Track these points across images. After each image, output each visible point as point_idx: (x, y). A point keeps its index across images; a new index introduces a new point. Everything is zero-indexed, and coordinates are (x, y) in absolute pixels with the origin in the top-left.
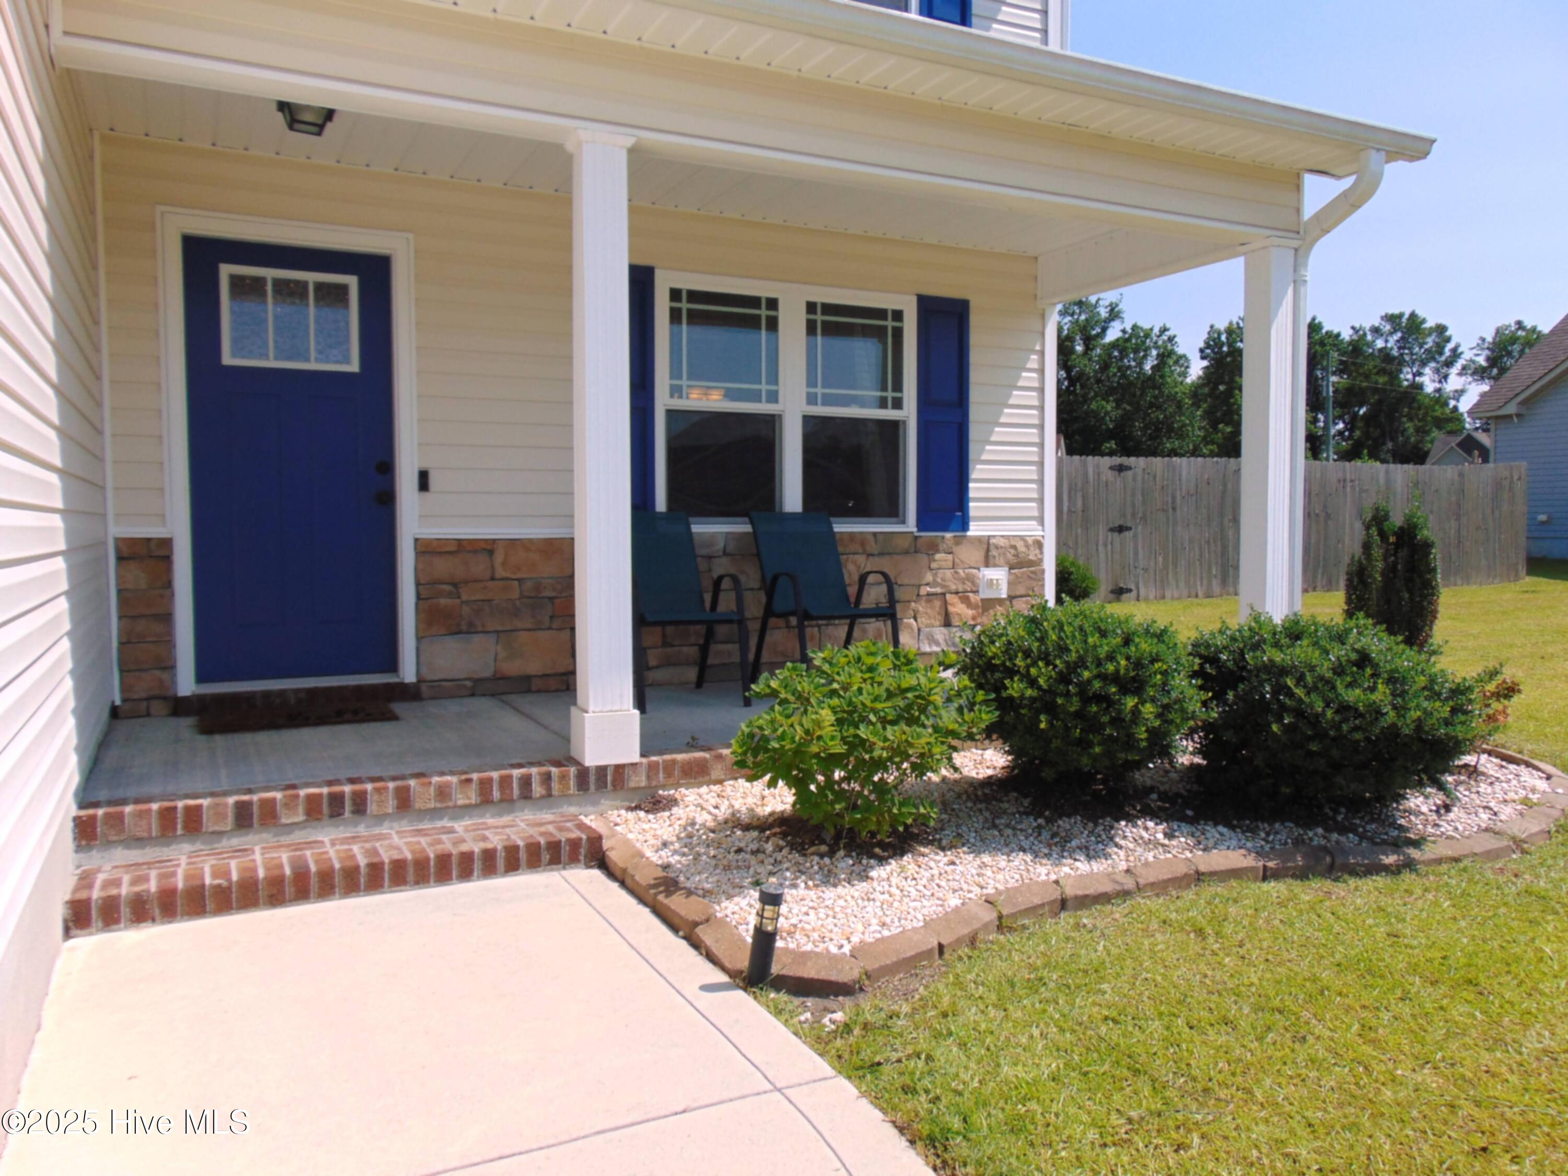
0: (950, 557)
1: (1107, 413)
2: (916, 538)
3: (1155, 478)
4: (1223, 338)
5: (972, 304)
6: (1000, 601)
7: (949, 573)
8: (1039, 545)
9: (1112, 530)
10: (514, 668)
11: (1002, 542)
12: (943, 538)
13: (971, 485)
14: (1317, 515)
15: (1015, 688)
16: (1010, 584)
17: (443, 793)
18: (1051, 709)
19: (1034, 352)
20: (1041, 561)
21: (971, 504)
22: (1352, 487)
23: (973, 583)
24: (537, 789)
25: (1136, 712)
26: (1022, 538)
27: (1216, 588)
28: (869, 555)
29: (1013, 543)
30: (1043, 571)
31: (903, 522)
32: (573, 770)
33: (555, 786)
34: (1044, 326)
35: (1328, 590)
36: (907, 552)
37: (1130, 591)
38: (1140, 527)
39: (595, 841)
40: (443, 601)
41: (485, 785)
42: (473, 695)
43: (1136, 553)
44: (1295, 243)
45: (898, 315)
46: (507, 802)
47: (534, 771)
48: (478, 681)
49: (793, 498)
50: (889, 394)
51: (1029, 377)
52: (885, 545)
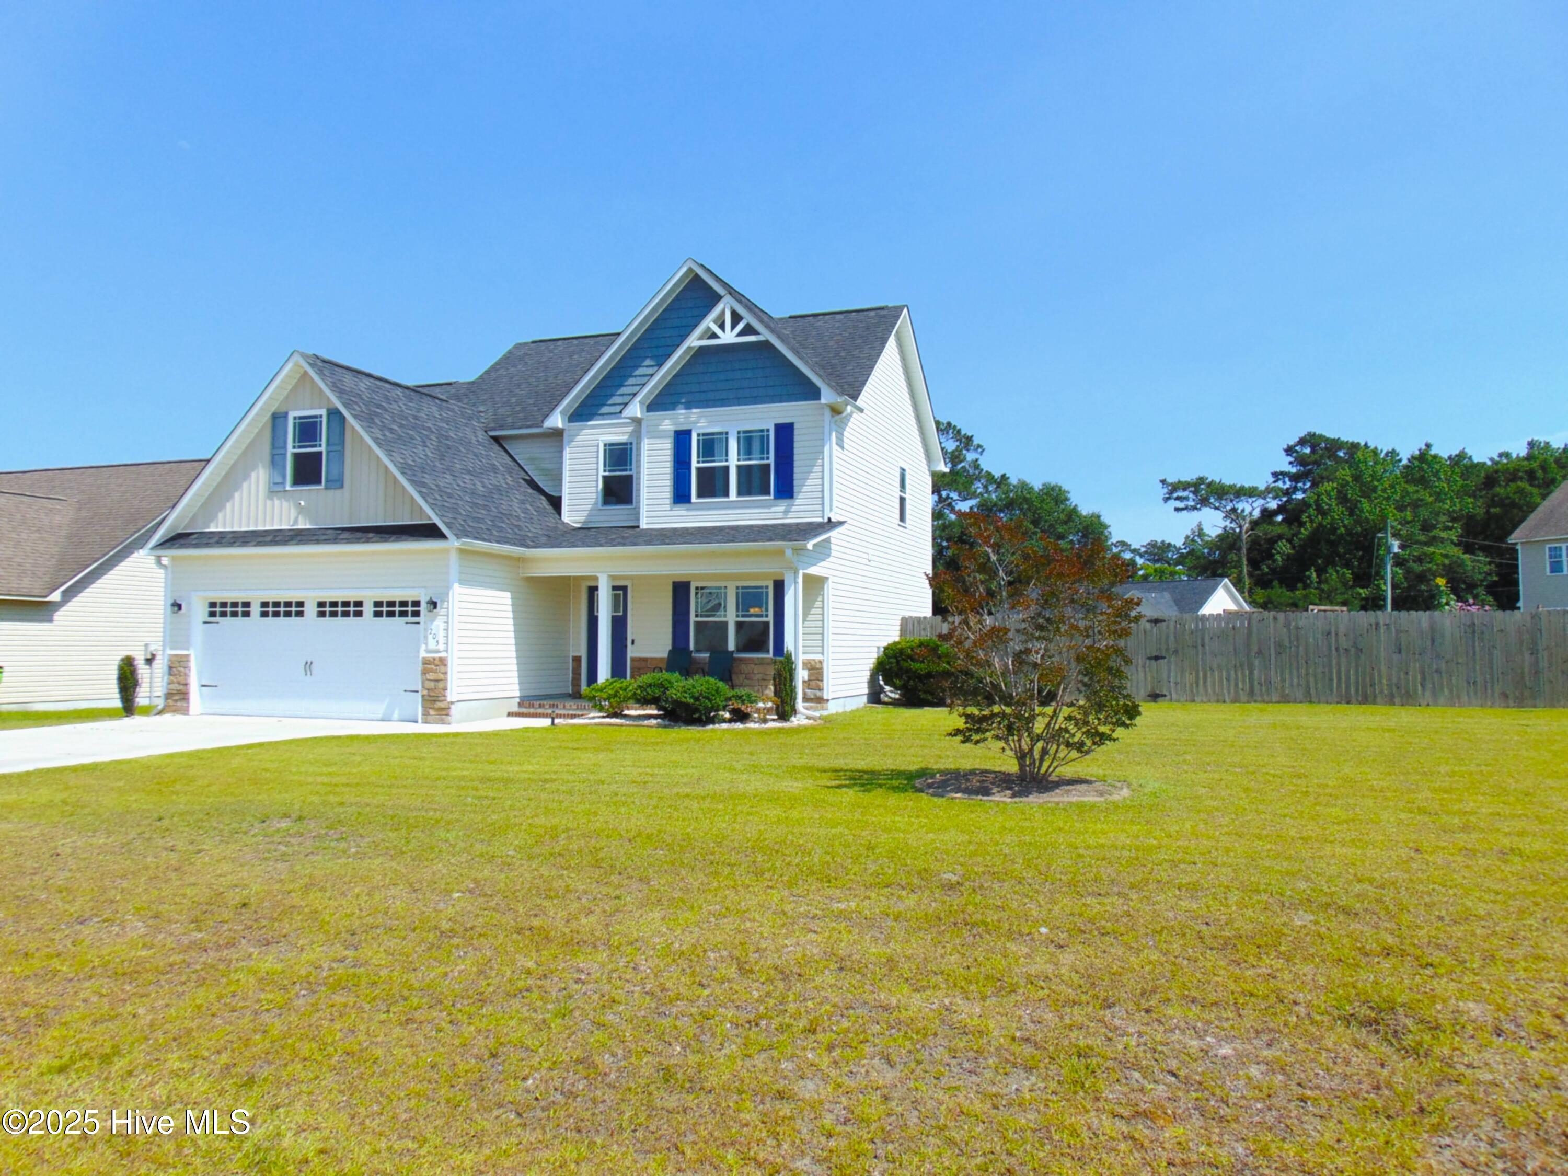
2: (772, 659)
3: (1185, 626)
8: (821, 662)
9: (1150, 658)
16: (809, 676)
20: (822, 668)
26: (814, 660)
28: (755, 664)
29: (810, 662)
30: (822, 672)
31: (769, 654)
36: (769, 664)
37: (1164, 696)
38: (1173, 657)
43: (1169, 673)
45: (767, 587)
49: (731, 646)
50: (764, 613)
51: (818, 604)
52: (761, 662)
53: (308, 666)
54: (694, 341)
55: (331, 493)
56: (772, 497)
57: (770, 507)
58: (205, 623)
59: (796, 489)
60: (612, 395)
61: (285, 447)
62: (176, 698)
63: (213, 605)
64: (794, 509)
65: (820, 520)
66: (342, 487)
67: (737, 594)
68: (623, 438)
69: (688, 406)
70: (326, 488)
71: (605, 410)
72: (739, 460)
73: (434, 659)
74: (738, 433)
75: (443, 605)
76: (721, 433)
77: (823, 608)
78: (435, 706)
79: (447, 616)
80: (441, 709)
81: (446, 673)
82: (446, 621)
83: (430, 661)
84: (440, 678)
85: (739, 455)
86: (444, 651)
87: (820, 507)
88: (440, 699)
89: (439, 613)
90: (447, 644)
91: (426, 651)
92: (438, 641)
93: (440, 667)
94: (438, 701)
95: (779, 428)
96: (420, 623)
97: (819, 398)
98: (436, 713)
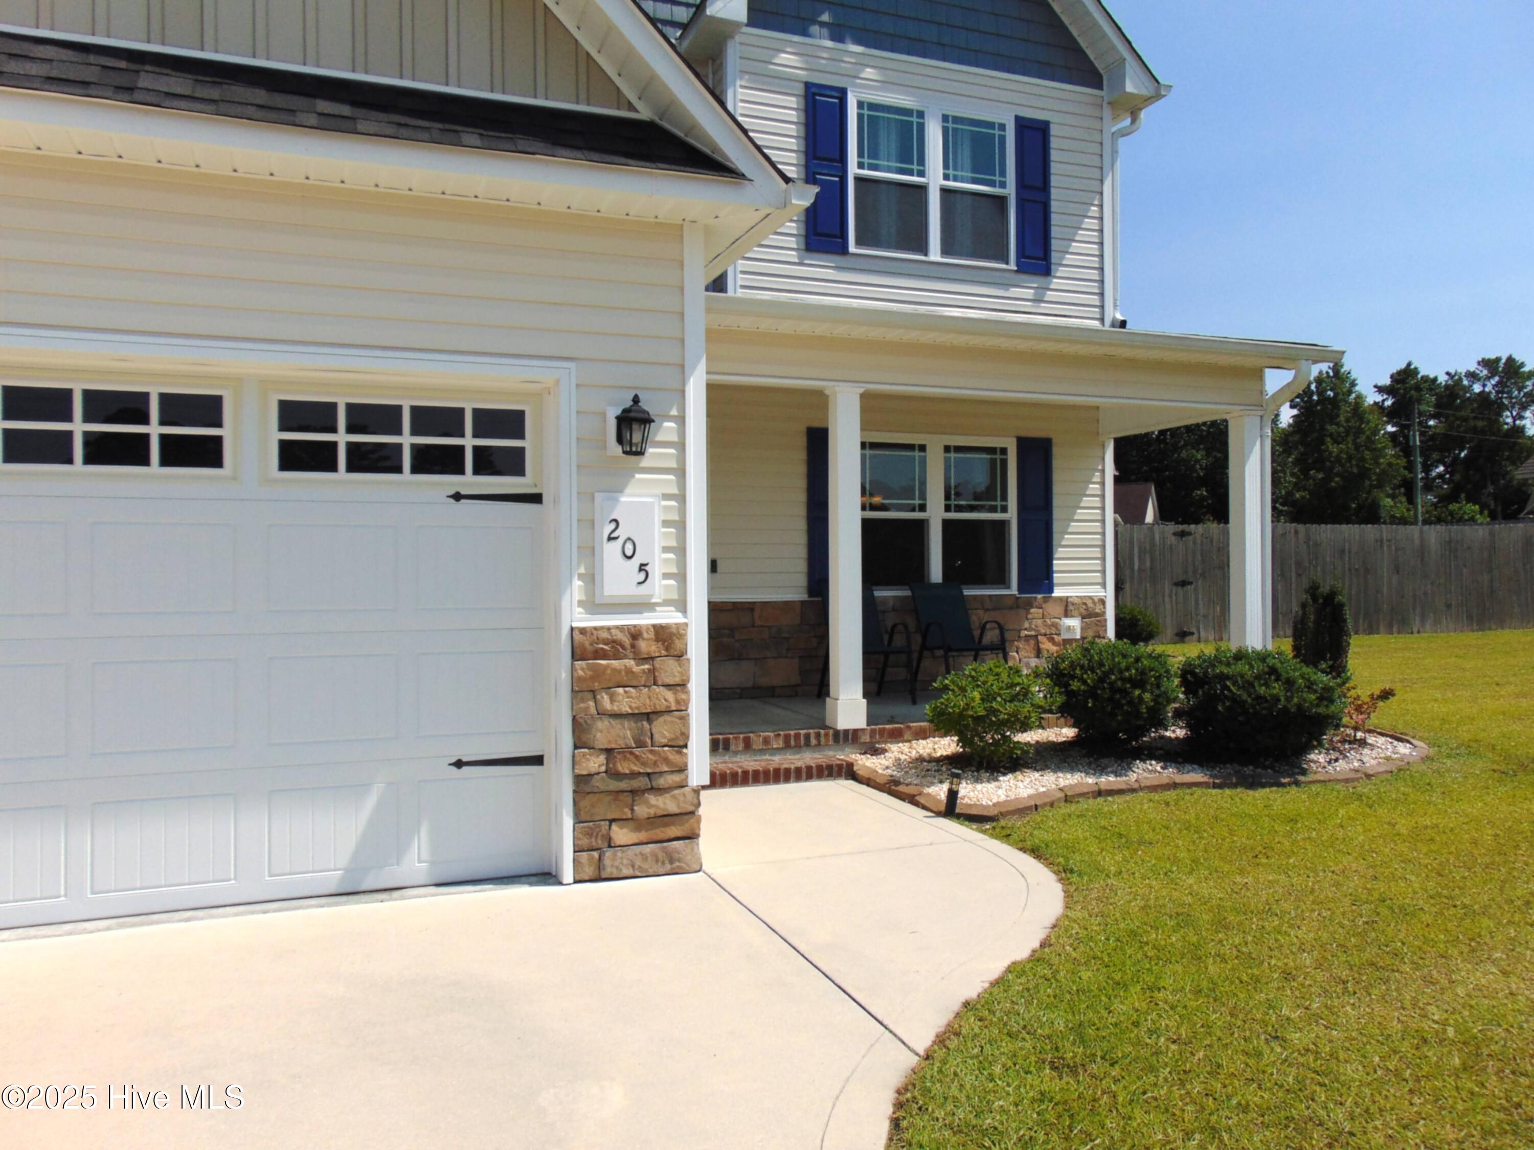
0: (1041, 611)
1: (1197, 461)
2: (1017, 598)
3: (1212, 541)
4: (1313, 387)
5: (1054, 441)
6: (1076, 640)
7: (1040, 622)
8: (1103, 602)
9: (1176, 584)
10: (765, 681)
11: (1077, 601)
12: (1036, 598)
13: (1055, 562)
14: (1357, 570)
15: (1075, 685)
16: (1082, 629)
17: (766, 741)
18: (1095, 696)
19: (1098, 470)
20: (1104, 613)
21: (1055, 575)
23: (1057, 628)
24: (813, 741)
25: (1140, 697)
26: (1091, 598)
28: (987, 610)
29: (1084, 601)
30: (1106, 620)
31: (1009, 587)
32: (831, 732)
33: (823, 740)
34: (1104, 454)
35: (1370, 634)
36: (1011, 608)
37: (1192, 634)
38: (1200, 582)
39: (850, 765)
40: (725, 640)
41: (787, 738)
42: (741, 698)
43: (1197, 603)
44: (1260, 413)
45: (1004, 451)
46: (798, 747)
47: (811, 731)
48: (743, 689)
49: (936, 573)
50: (999, 503)
51: (1094, 488)
52: (997, 603)
56: (1012, 266)
57: (1007, 285)
59: (1054, 257)
64: (1051, 296)
65: (1096, 324)
67: (947, 461)
69: (838, 32)
72: (946, 177)
73: (635, 634)
74: (945, 118)
75: (666, 430)
76: (908, 112)
77: (1103, 496)
78: (641, 811)
79: (681, 473)
80: (667, 818)
81: (681, 686)
82: (675, 491)
83: (614, 642)
84: (661, 705)
85: (946, 166)
86: (667, 603)
87: (1095, 300)
88: (662, 782)
89: (645, 462)
90: (681, 577)
91: (592, 605)
92: (642, 567)
93: (658, 663)
94: (653, 790)
95: (1024, 126)
96: (536, 498)
97: (1099, 86)
98: (642, 836)
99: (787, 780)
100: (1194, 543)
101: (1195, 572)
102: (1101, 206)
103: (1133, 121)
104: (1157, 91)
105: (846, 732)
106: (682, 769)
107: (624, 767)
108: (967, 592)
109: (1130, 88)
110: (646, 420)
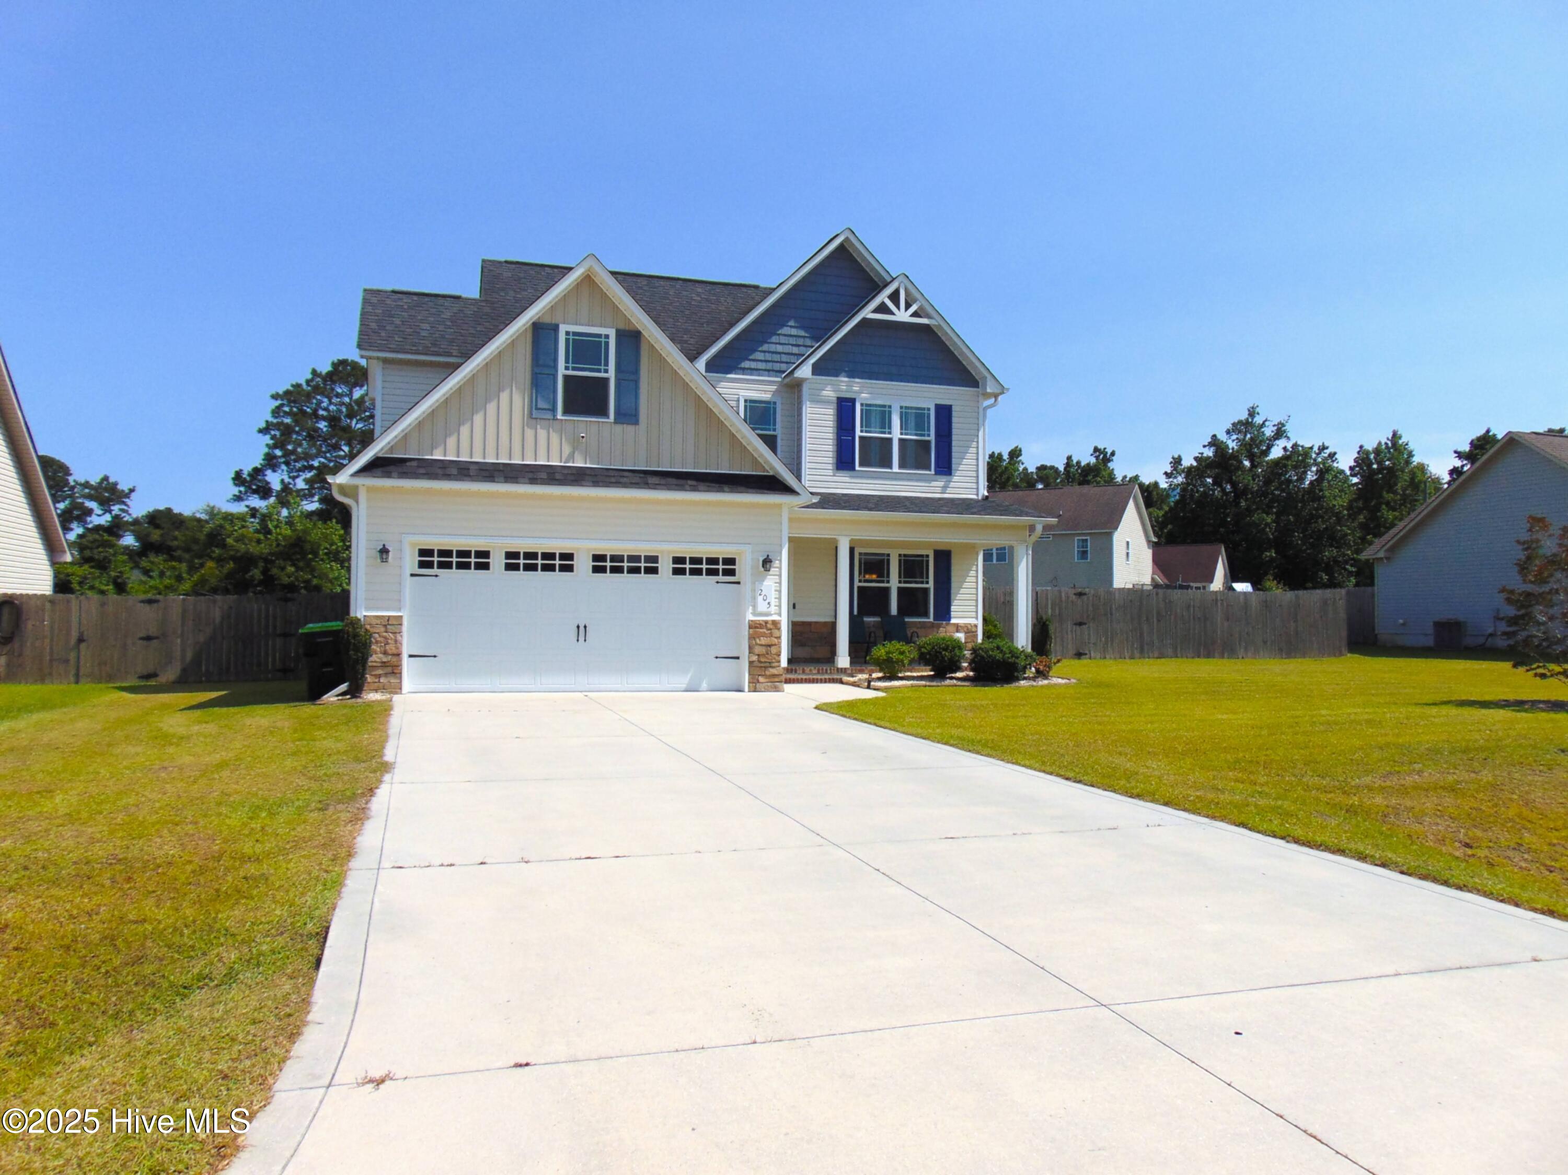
0: (944, 629)
1: (1267, 525)
2: (933, 623)
3: (1100, 599)
4: (1372, 456)
5: (953, 551)
6: (963, 643)
7: (944, 634)
8: (976, 626)
9: (1076, 624)
10: (815, 656)
11: (962, 625)
12: (942, 623)
13: (952, 607)
14: (1199, 618)
16: (965, 638)
17: (811, 670)
19: (974, 565)
20: (976, 631)
21: (952, 613)
22: (1222, 604)
24: (829, 672)
26: (970, 624)
27: (1137, 654)
28: (918, 628)
29: (967, 625)
30: (978, 634)
31: (929, 618)
32: (836, 667)
34: (978, 557)
35: (1208, 658)
36: (929, 627)
37: (1086, 654)
38: (1091, 624)
39: (841, 679)
40: (796, 638)
41: (818, 670)
43: (1089, 634)
44: (1026, 544)
45: (927, 556)
46: (823, 673)
47: (828, 666)
48: (806, 658)
49: (894, 610)
50: (925, 580)
51: (973, 573)
52: (923, 625)
53: (582, 631)
54: (867, 313)
55: (619, 428)
56: (933, 472)
57: (930, 481)
58: (412, 575)
59: (954, 466)
60: (754, 351)
61: (555, 367)
62: (380, 672)
63: (423, 552)
64: (952, 484)
65: (974, 497)
66: (636, 422)
67: (900, 561)
68: (767, 396)
69: (851, 375)
70: (617, 421)
71: (746, 364)
72: (901, 434)
73: (766, 622)
74: (901, 407)
75: (776, 564)
76: (884, 406)
77: (977, 577)
78: (767, 673)
79: (780, 576)
80: (774, 676)
81: (779, 638)
82: (778, 581)
83: (760, 624)
84: (773, 643)
85: (901, 429)
86: (775, 614)
87: (974, 486)
88: (774, 665)
89: (771, 572)
90: (780, 606)
91: (754, 614)
92: (769, 603)
93: (773, 631)
94: (771, 667)
95: (939, 408)
96: (738, 583)
97: (977, 386)
98: (767, 680)
99: (817, 682)
100: (1088, 599)
101: (1088, 617)
102: (978, 442)
103: (996, 400)
104: (1003, 390)
105: (842, 669)
106: (779, 662)
107: (763, 660)
108: (907, 620)
109: (989, 390)
110: (771, 561)
